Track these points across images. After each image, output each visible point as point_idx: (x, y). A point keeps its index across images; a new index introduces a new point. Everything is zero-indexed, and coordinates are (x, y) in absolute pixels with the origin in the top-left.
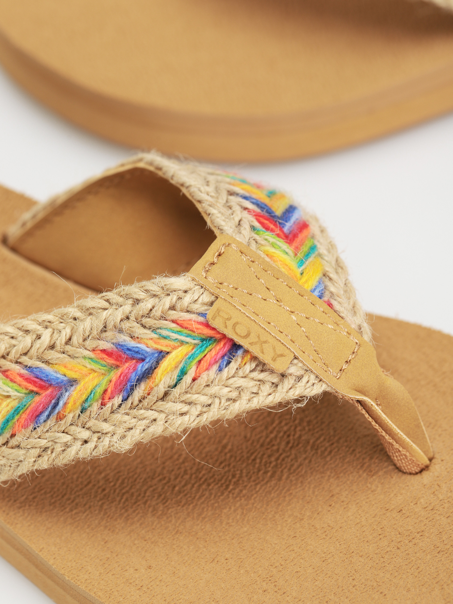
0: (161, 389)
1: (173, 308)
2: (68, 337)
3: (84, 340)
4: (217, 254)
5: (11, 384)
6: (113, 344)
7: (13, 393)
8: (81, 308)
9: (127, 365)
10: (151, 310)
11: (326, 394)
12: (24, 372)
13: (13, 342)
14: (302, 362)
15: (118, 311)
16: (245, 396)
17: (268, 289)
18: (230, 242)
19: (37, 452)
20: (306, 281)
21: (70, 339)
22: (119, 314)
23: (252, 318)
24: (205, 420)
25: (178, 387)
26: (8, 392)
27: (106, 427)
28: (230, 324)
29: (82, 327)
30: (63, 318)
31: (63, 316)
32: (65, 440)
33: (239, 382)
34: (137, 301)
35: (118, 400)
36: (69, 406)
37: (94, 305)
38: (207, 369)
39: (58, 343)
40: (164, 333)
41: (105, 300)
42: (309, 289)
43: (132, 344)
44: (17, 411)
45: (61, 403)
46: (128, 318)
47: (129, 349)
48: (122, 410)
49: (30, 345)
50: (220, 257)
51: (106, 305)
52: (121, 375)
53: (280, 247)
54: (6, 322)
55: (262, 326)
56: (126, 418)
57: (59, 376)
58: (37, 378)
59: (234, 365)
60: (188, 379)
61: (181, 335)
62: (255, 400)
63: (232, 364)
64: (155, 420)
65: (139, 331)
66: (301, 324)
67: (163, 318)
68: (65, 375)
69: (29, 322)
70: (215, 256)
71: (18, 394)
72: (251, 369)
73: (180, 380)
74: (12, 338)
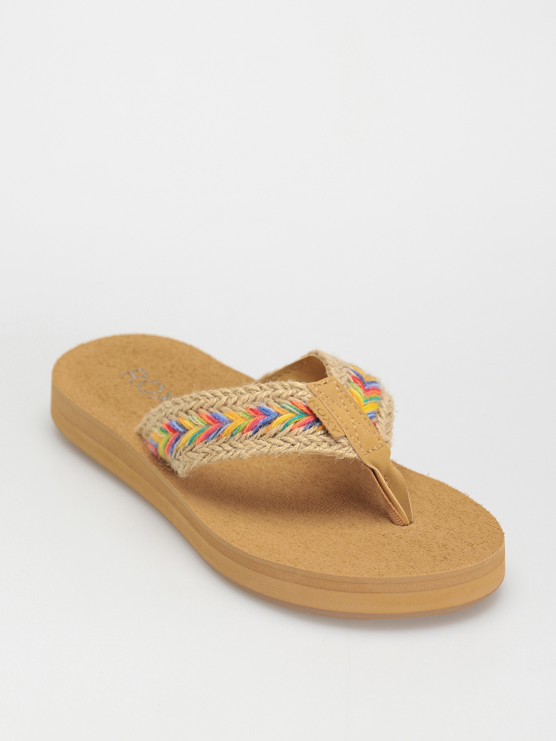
0: (273, 431)
1: (292, 396)
2: (235, 401)
3: (243, 404)
4: (325, 382)
5: (200, 419)
6: (257, 407)
7: (200, 423)
8: (245, 389)
9: (260, 416)
10: (282, 394)
11: (355, 460)
12: (209, 415)
13: (208, 400)
14: (348, 439)
15: (264, 393)
16: (314, 444)
17: (344, 404)
18: (333, 380)
19: (203, 455)
20: (365, 409)
21: (236, 402)
22: (265, 394)
23: (330, 411)
24: (290, 451)
25: (282, 432)
26: (198, 423)
27: (240, 445)
28: (316, 408)
29: (244, 398)
30: (235, 392)
31: (235, 391)
32: (219, 450)
33: (313, 437)
34: (276, 389)
35: (250, 433)
36: (226, 432)
37: (253, 388)
38: (299, 427)
39: (229, 403)
40: (284, 405)
41: (259, 387)
42: (366, 413)
43: (266, 407)
44: (199, 432)
45: (222, 430)
46: (268, 397)
47: (264, 410)
48: (251, 439)
49: (215, 402)
50: (325, 384)
51: (259, 389)
52: (256, 420)
53: (358, 390)
54: (207, 391)
55: (333, 416)
56: (252, 442)
57: (224, 418)
58: (214, 417)
59: (312, 429)
60: (288, 429)
61: (291, 408)
62: (318, 449)
63: (312, 428)
64: (265, 446)
65: (271, 402)
66: (355, 424)
67: (286, 399)
68: (228, 418)
69: (218, 392)
70: (323, 383)
71: (202, 424)
72: (321, 434)
73: (284, 428)
74: (208, 398)
